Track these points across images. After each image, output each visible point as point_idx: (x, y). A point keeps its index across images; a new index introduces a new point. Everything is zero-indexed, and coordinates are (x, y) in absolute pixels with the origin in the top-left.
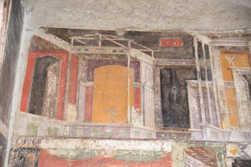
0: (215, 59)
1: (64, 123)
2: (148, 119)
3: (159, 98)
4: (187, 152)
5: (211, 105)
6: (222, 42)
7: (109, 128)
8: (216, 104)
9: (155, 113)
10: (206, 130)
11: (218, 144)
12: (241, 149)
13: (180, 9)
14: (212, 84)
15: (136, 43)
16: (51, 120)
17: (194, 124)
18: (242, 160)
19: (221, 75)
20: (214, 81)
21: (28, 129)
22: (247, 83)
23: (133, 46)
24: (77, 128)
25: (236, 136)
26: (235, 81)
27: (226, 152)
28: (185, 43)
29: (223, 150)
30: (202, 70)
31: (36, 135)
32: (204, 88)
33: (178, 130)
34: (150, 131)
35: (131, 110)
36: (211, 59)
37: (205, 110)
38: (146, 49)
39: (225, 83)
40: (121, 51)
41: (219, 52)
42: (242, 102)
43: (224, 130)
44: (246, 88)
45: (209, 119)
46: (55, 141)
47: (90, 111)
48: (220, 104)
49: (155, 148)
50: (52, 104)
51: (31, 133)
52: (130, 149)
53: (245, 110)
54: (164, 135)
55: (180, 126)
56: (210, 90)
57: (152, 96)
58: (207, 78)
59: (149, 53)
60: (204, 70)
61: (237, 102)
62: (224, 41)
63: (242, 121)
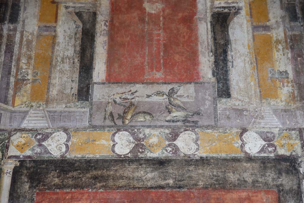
5: (4, 65)
8: (14, 63)
12: (39, 141)
14: (15, 30)
18: (34, 161)
19: (36, 14)
20: (21, 23)
22: (81, 25)
25: (36, 118)
26: (60, 23)
27: (7, 147)
29: (4, 144)
39: (39, 27)
42: (63, 58)
43: (16, 108)
44: (76, 34)
48: (21, 63)
53: (65, 72)
56: (8, 40)
58: (8, 18)
61: (54, 58)
63: (54, 92)
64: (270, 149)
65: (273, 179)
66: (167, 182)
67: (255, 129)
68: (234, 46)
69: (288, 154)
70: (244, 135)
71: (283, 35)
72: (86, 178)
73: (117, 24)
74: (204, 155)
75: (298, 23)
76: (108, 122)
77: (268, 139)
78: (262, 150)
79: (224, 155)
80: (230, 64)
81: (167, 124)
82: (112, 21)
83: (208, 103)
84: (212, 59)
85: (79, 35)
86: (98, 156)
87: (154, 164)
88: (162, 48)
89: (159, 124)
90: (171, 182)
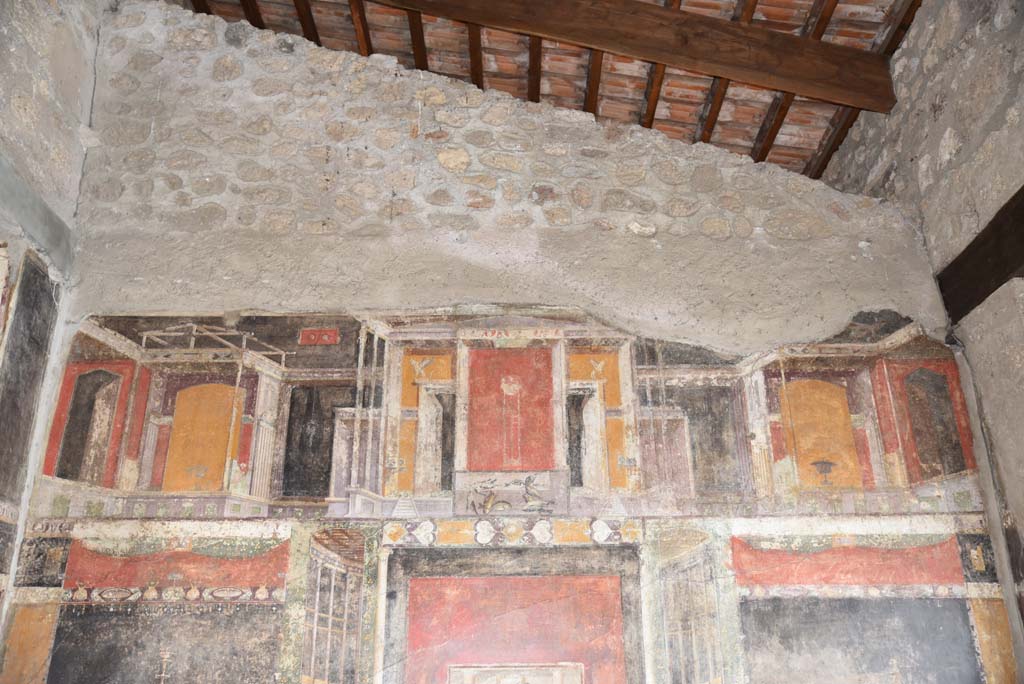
0: (392, 366)
1: (116, 493)
2: (258, 483)
3: (282, 444)
4: (316, 539)
5: (372, 453)
6: (411, 332)
7: (189, 500)
8: (381, 451)
9: (272, 470)
10: (355, 498)
11: (371, 522)
12: (409, 530)
13: (345, 268)
14: (380, 415)
15: (255, 339)
16: (93, 488)
17: (336, 488)
18: (406, 550)
19: (399, 397)
20: (385, 407)
21: (54, 505)
22: (441, 408)
23: (251, 345)
24: (137, 502)
25: (405, 508)
26: (421, 406)
27: (381, 536)
28: (344, 335)
29: (378, 533)
30: (367, 387)
31: (67, 516)
32: (364, 422)
33: (307, 501)
34: (259, 504)
35: (231, 466)
36: (385, 366)
37: (360, 462)
38: (273, 351)
39: (402, 411)
40: (228, 356)
41: (402, 352)
42: (426, 445)
43: (387, 498)
44: (437, 419)
45: (364, 479)
46: (97, 525)
47: (161, 470)
48: (387, 450)
49: (262, 534)
50: (98, 461)
51: (59, 513)
52: (220, 536)
53: (428, 460)
54: (282, 509)
56: (374, 426)
57: (271, 440)
58: (372, 402)
59: (276, 359)
60: (370, 388)
61: (418, 445)
62: (415, 330)
63: (419, 481)
64: (616, 537)
65: (617, 566)
66: (524, 569)
67: (603, 519)
68: (587, 431)
69: (631, 542)
70: (594, 524)
71: (633, 420)
72: (452, 565)
73: (476, 408)
74: (557, 544)
75: (647, 408)
76: (470, 512)
77: (615, 528)
78: (609, 538)
79: (575, 544)
80: (583, 451)
81: (524, 513)
82: (471, 404)
83: (562, 492)
84: (567, 445)
85: (440, 420)
86: (462, 545)
87: (512, 552)
88: (520, 435)
89: (517, 513)
90: (528, 569)
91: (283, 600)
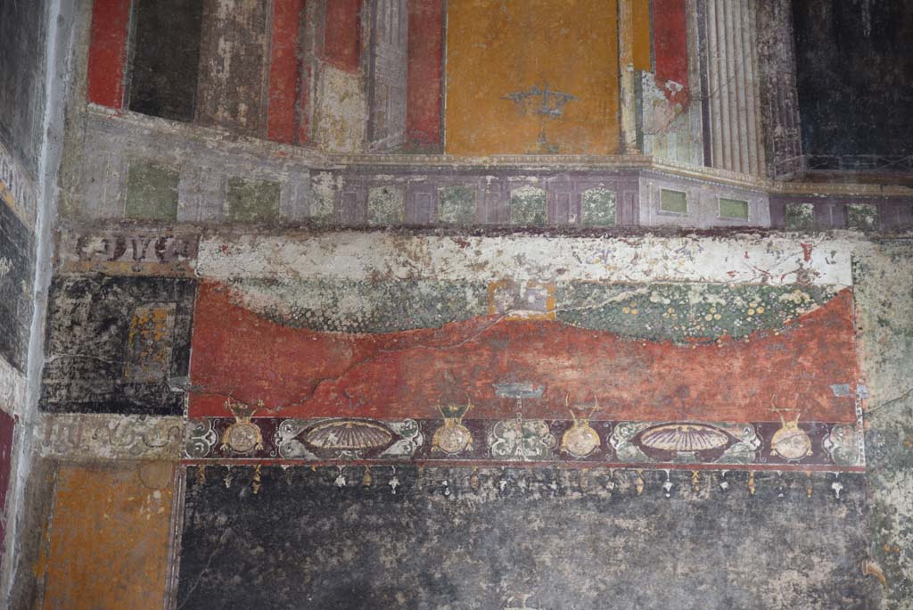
1: (307, 157)
2: (727, 133)
3: (779, 27)
7: (529, 178)
9: (764, 101)
16: (241, 144)
21: (132, 188)
24: (373, 184)
31: (174, 216)
33: (884, 184)
34: (737, 191)
35: (638, 91)
46: (267, 244)
47: (433, 98)
49: (765, 275)
50: (244, 68)
51: (149, 208)
52: (638, 277)
54: (811, 206)
55: (893, 163)
57: (746, 19)
91: (859, 462)
